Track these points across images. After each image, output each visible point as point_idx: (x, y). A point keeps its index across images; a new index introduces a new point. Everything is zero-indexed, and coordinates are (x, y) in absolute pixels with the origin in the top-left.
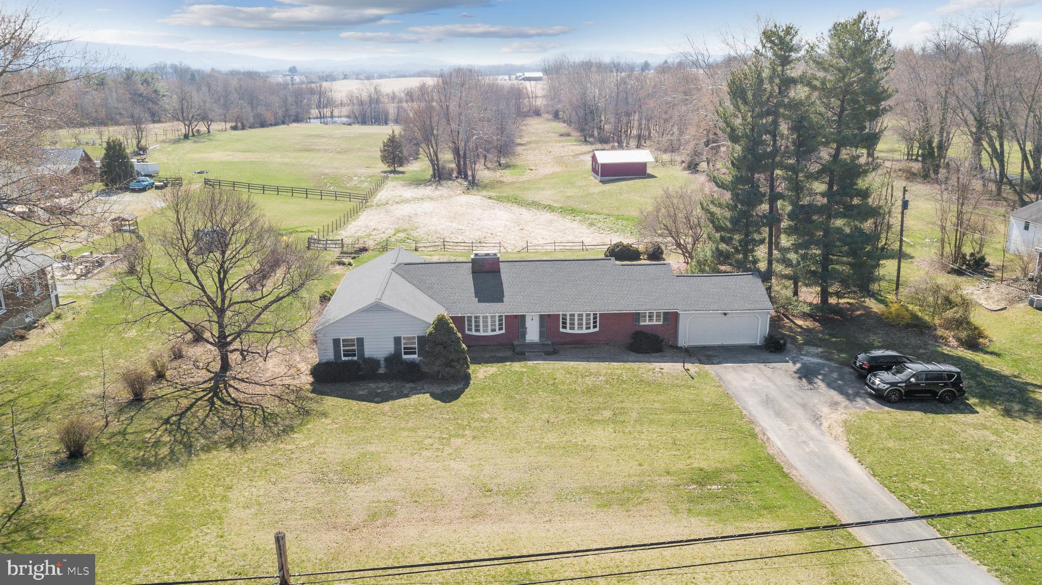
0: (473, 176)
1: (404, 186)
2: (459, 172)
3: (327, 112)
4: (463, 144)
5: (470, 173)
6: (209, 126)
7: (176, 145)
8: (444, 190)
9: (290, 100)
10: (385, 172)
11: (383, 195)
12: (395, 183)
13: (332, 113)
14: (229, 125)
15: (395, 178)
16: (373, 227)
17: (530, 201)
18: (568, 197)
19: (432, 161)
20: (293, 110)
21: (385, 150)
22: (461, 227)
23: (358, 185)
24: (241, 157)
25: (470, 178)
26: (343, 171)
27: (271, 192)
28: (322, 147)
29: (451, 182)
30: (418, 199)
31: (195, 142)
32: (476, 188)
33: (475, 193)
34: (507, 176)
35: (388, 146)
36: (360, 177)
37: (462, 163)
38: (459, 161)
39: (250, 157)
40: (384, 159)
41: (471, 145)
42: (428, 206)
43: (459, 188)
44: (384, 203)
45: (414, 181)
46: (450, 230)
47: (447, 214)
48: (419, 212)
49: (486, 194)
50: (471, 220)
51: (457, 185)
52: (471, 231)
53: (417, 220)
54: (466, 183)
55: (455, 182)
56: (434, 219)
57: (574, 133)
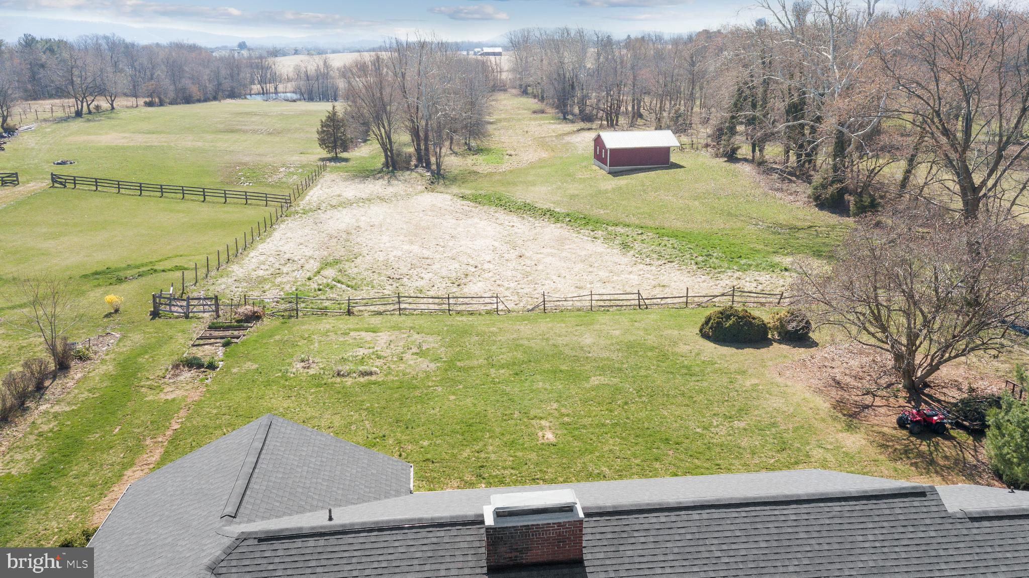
0: (438, 165)
1: (346, 179)
2: (420, 160)
3: (270, 87)
4: (423, 123)
5: (433, 160)
6: (113, 101)
7: (59, 125)
8: (398, 187)
9: (224, 72)
10: (323, 160)
11: (315, 195)
12: (334, 176)
13: (276, 88)
14: (141, 101)
15: (335, 167)
16: (287, 256)
17: (520, 201)
18: (572, 197)
19: (383, 145)
20: (227, 85)
21: (323, 132)
22: (426, 253)
23: (284, 180)
24: (141, 140)
25: (434, 167)
26: (269, 159)
27: (152, 194)
28: (251, 128)
29: (408, 172)
30: (363, 200)
31: (89, 120)
32: (442, 181)
33: (442, 189)
34: (480, 163)
35: (327, 126)
36: (289, 168)
37: (423, 147)
38: (419, 145)
39: (154, 140)
40: (323, 142)
41: (433, 123)
42: (377, 212)
43: (419, 183)
44: (314, 209)
45: (360, 172)
46: (409, 260)
47: (405, 227)
48: (362, 225)
49: (458, 192)
50: (441, 240)
51: (416, 178)
52: (442, 261)
53: (359, 239)
54: (429, 174)
55: (413, 173)
56: (384, 237)
57: (549, 110)
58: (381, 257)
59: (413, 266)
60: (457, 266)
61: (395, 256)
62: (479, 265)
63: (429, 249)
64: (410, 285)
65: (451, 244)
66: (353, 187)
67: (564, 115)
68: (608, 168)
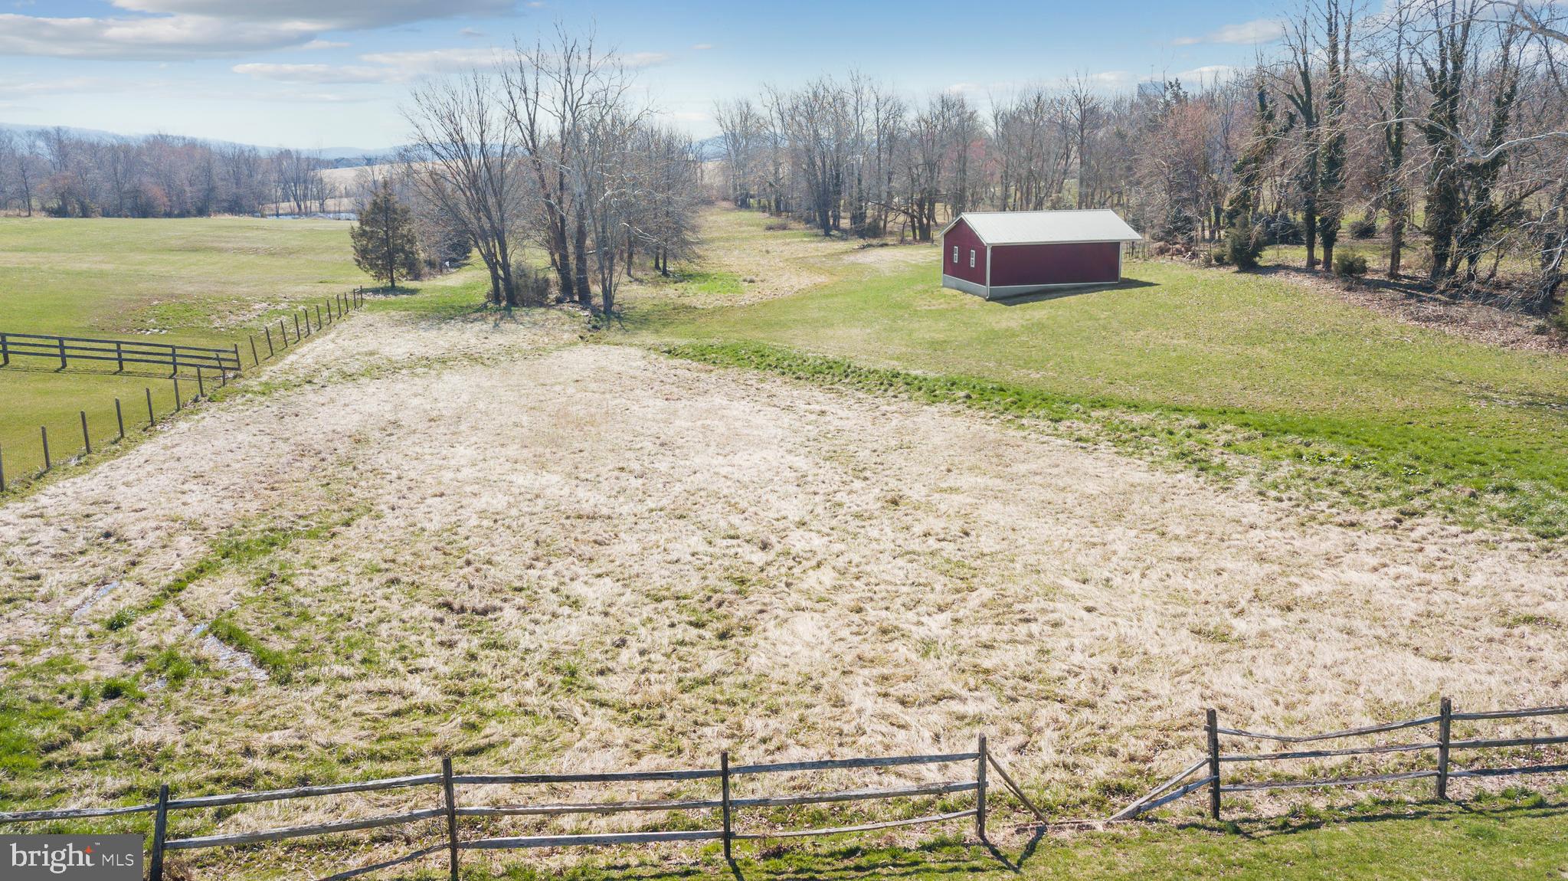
0: (608, 295)
2: (566, 288)
5: (596, 289)
9: (220, 171)
10: (357, 291)
12: (373, 318)
13: (321, 205)
15: (383, 303)
18: (936, 345)
20: (227, 190)
21: (363, 234)
22: (589, 499)
25: (598, 301)
28: (238, 245)
29: (543, 310)
30: (428, 362)
32: (616, 324)
33: (619, 338)
35: (372, 222)
38: (564, 259)
40: (365, 257)
43: (566, 327)
44: (296, 381)
45: (436, 310)
46: (529, 528)
47: (525, 419)
48: (406, 417)
49: (658, 342)
50: (630, 455)
51: (559, 318)
52: (644, 525)
53: (382, 459)
54: (587, 313)
55: (552, 311)
56: (460, 450)
57: (793, 224)
58: (435, 517)
59: (543, 552)
60: (696, 542)
61: (482, 514)
62: (773, 539)
63: (595, 483)
64: (525, 642)
65: (663, 466)
66: (411, 335)
67: (827, 229)
68: (986, 288)
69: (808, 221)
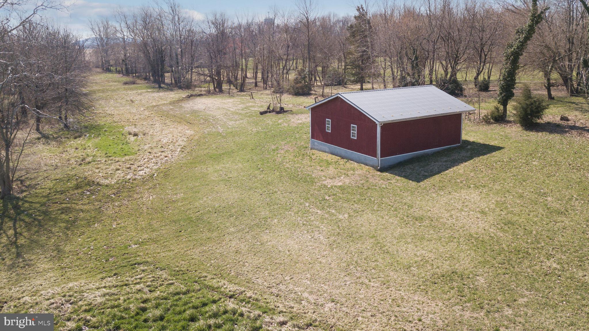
57: (139, 81)
68: (377, 160)
69: (145, 79)
